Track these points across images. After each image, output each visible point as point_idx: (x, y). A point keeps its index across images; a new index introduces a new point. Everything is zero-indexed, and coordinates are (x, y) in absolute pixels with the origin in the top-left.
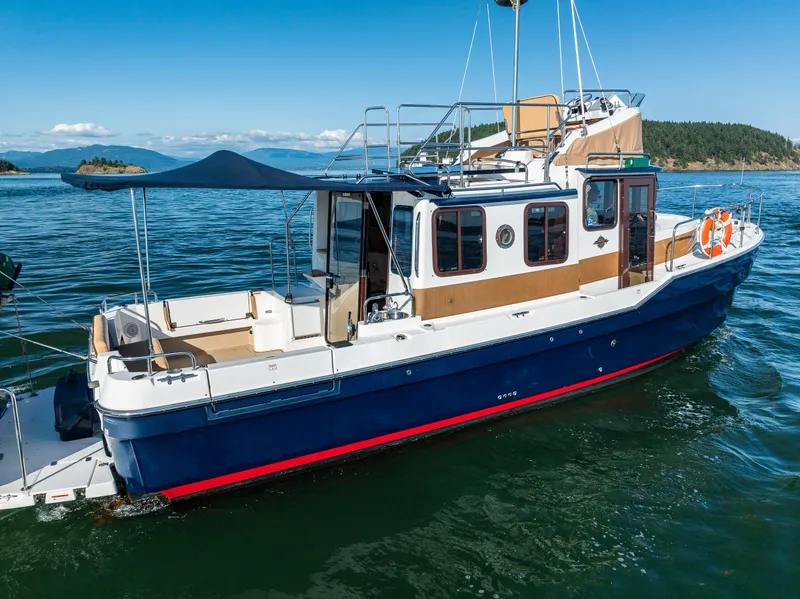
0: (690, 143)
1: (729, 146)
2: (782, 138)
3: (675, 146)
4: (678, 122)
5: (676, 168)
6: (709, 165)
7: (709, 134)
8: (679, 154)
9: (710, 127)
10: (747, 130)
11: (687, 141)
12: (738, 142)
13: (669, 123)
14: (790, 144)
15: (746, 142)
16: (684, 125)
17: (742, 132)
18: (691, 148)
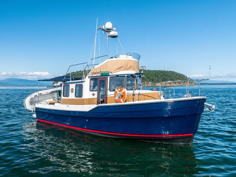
0: (156, 77)
1: (168, 78)
2: (184, 75)
3: (151, 78)
4: (152, 70)
5: (152, 85)
6: (163, 84)
7: (162, 74)
8: (153, 80)
9: (162, 72)
10: (173, 73)
11: (155, 76)
12: (171, 77)
13: (149, 70)
14: (187, 77)
15: (173, 77)
16: (154, 71)
17: (172, 73)
18: (156, 78)
